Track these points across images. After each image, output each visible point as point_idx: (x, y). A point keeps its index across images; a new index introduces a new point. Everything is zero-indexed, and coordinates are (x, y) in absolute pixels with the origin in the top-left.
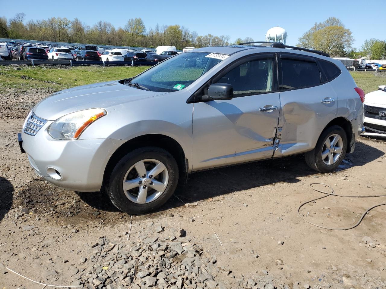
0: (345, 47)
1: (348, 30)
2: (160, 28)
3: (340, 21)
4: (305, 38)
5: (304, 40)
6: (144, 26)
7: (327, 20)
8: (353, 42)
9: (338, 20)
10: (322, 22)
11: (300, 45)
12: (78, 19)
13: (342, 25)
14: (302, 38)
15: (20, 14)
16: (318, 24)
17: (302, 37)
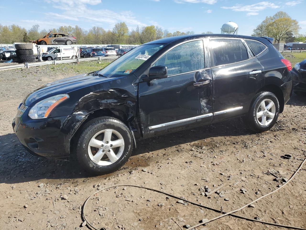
0: (293, 34)
1: (294, 21)
2: (140, 29)
3: (287, 13)
4: (258, 29)
5: (258, 31)
6: (127, 28)
7: (276, 14)
8: (300, 30)
9: (285, 13)
10: (272, 16)
11: (255, 35)
12: (78, 26)
13: (289, 17)
14: (257, 30)
15: (35, 25)
16: (269, 17)
17: (256, 28)
